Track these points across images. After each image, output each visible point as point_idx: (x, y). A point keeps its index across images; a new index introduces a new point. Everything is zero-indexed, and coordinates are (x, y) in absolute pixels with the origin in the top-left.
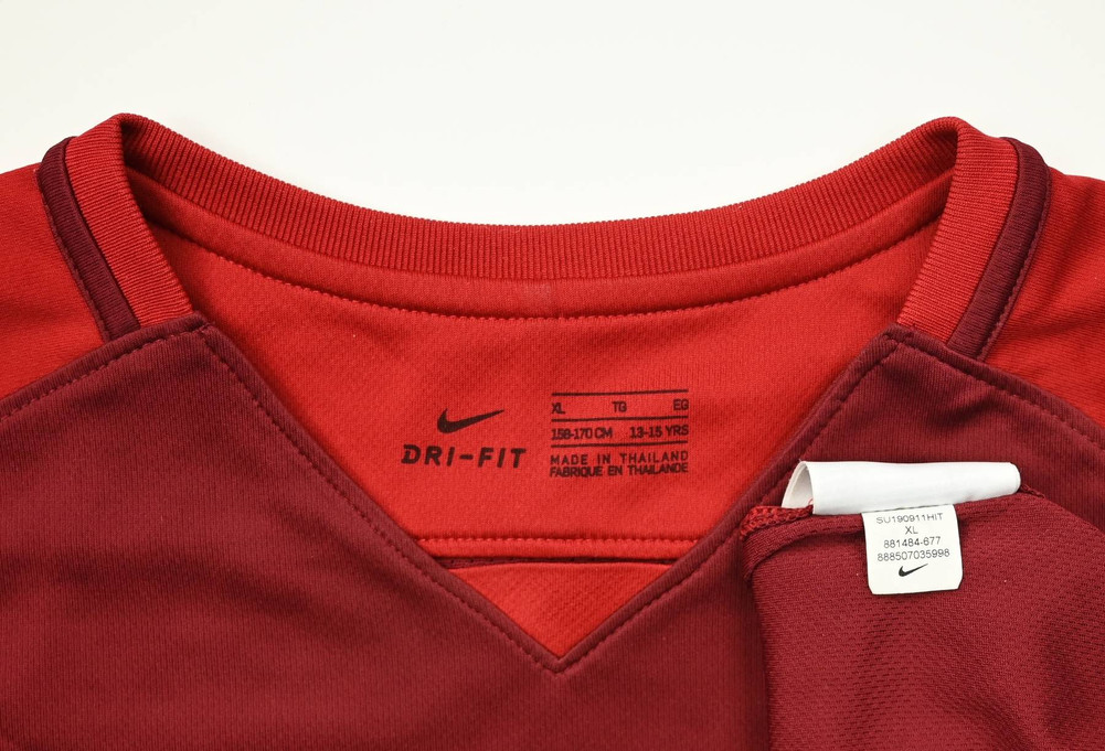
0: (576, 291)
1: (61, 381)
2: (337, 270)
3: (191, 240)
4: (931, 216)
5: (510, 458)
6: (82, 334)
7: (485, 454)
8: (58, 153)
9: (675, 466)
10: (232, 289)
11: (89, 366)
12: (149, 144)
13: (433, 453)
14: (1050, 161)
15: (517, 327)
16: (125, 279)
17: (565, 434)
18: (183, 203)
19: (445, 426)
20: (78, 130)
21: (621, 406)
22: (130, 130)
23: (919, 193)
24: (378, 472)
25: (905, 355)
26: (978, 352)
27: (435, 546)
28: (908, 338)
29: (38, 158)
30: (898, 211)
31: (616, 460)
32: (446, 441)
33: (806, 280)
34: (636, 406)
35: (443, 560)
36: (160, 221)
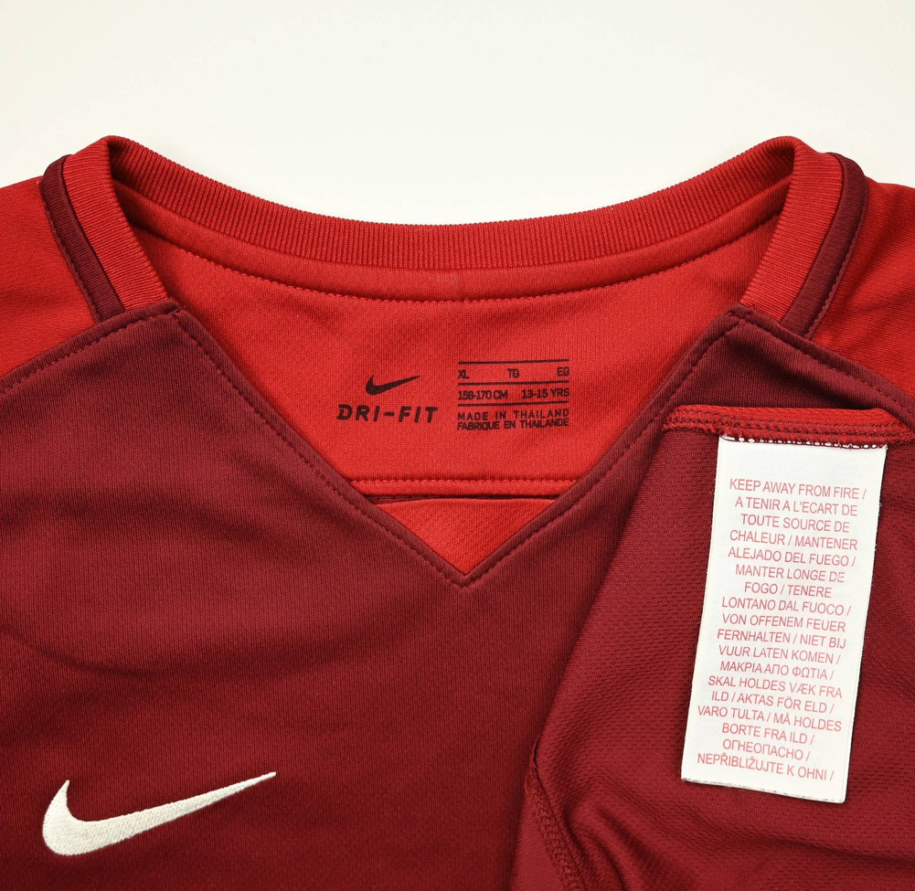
0: (477, 279)
1: (60, 355)
2: (285, 263)
3: (165, 239)
4: (769, 215)
5: (424, 414)
6: (77, 317)
7: (404, 412)
8: (57, 168)
9: (558, 421)
10: (197, 278)
11: (84, 342)
12: (131, 161)
13: (362, 411)
14: (867, 173)
15: (431, 308)
16: (113, 273)
17: (469, 395)
18: (157, 209)
19: (372, 389)
20: (73, 148)
21: (515, 373)
22: (116, 151)
23: (759, 197)
24: (319, 427)
25: (745, 330)
26: (806, 331)
27: (362, 485)
28: (748, 316)
29: (41, 172)
30: (740, 212)
31: (510, 416)
32: (372, 401)
33: (664, 269)
34: (527, 372)
35: (372, 498)
36: (140, 223)
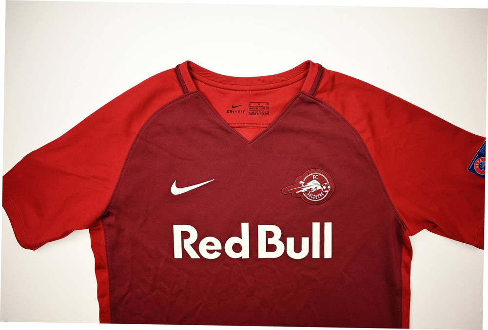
0: (252, 87)
1: (177, 100)
2: (218, 84)
3: (196, 79)
4: (306, 76)
5: (242, 112)
6: (180, 93)
7: (239, 112)
8: (178, 66)
9: (267, 113)
10: (202, 86)
11: (181, 98)
12: (191, 65)
13: (231, 111)
14: (323, 66)
15: (243, 93)
16: (187, 85)
17: (251, 108)
18: (196, 75)
19: (233, 107)
20: (181, 63)
21: (259, 104)
22: (188, 63)
23: (304, 72)
24: (223, 114)
25: (302, 95)
26: (313, 95)
27: (231, 125)
28: (302, 93)
29: (175, 67)
30: (301, 75)
31: (258, 112)
32: (233, 109)
33: (287, 85)
34: (262, 104)
35: (233, 127)
36: (193, 77)
